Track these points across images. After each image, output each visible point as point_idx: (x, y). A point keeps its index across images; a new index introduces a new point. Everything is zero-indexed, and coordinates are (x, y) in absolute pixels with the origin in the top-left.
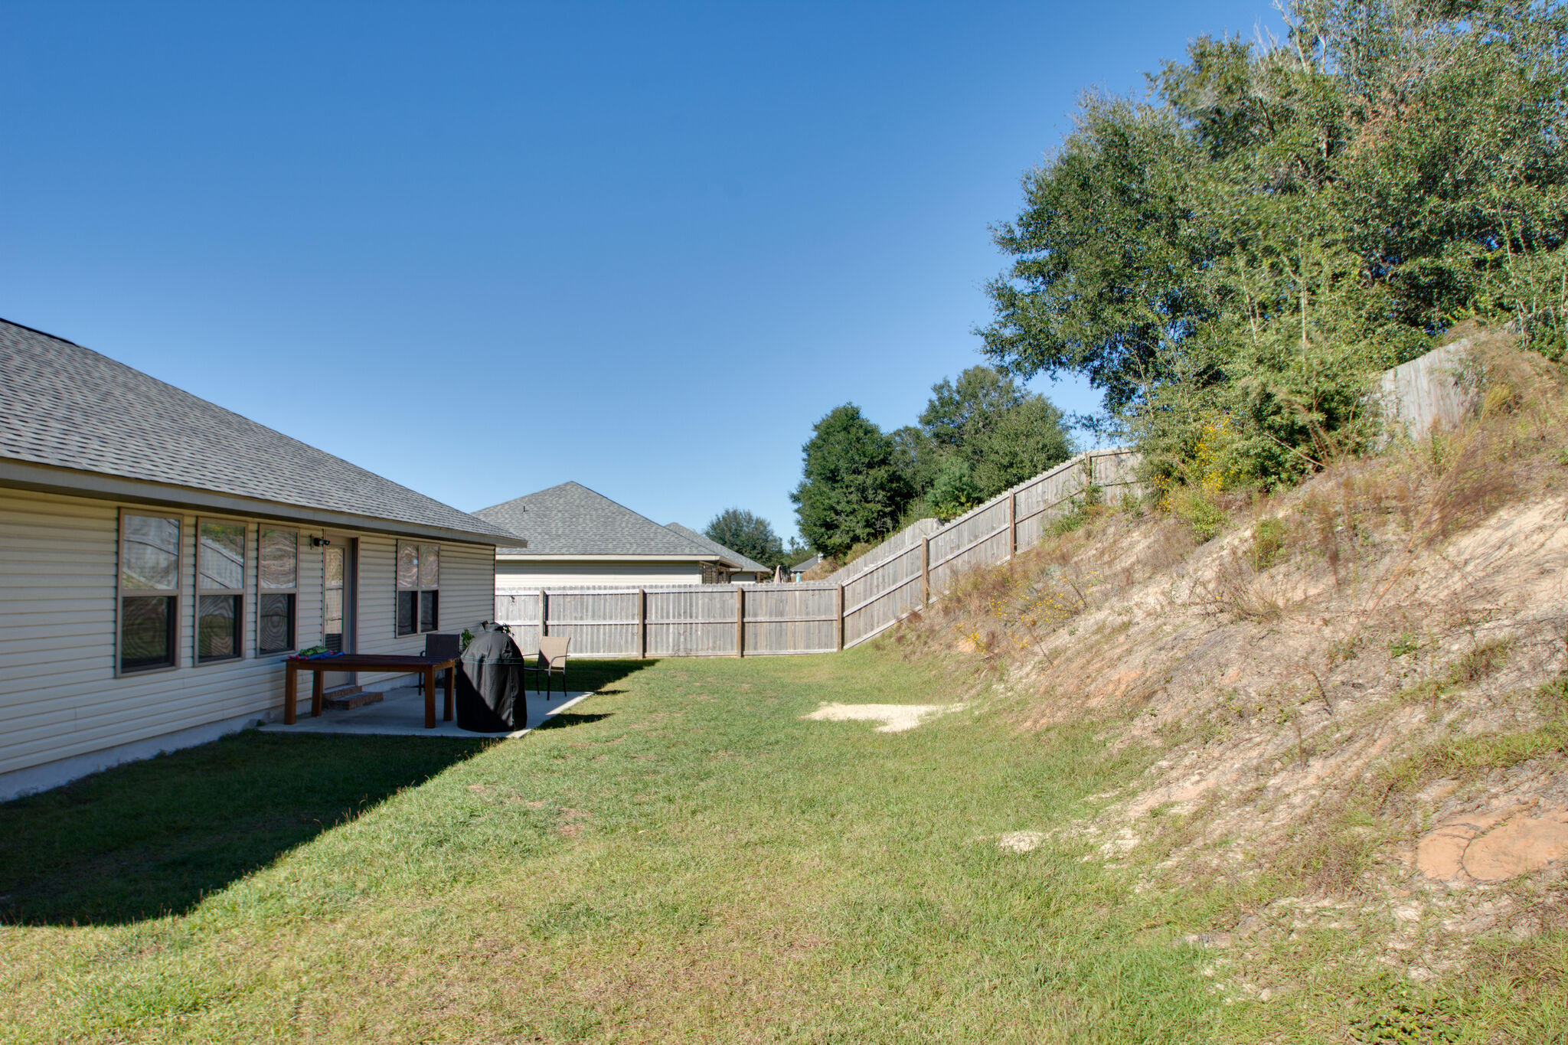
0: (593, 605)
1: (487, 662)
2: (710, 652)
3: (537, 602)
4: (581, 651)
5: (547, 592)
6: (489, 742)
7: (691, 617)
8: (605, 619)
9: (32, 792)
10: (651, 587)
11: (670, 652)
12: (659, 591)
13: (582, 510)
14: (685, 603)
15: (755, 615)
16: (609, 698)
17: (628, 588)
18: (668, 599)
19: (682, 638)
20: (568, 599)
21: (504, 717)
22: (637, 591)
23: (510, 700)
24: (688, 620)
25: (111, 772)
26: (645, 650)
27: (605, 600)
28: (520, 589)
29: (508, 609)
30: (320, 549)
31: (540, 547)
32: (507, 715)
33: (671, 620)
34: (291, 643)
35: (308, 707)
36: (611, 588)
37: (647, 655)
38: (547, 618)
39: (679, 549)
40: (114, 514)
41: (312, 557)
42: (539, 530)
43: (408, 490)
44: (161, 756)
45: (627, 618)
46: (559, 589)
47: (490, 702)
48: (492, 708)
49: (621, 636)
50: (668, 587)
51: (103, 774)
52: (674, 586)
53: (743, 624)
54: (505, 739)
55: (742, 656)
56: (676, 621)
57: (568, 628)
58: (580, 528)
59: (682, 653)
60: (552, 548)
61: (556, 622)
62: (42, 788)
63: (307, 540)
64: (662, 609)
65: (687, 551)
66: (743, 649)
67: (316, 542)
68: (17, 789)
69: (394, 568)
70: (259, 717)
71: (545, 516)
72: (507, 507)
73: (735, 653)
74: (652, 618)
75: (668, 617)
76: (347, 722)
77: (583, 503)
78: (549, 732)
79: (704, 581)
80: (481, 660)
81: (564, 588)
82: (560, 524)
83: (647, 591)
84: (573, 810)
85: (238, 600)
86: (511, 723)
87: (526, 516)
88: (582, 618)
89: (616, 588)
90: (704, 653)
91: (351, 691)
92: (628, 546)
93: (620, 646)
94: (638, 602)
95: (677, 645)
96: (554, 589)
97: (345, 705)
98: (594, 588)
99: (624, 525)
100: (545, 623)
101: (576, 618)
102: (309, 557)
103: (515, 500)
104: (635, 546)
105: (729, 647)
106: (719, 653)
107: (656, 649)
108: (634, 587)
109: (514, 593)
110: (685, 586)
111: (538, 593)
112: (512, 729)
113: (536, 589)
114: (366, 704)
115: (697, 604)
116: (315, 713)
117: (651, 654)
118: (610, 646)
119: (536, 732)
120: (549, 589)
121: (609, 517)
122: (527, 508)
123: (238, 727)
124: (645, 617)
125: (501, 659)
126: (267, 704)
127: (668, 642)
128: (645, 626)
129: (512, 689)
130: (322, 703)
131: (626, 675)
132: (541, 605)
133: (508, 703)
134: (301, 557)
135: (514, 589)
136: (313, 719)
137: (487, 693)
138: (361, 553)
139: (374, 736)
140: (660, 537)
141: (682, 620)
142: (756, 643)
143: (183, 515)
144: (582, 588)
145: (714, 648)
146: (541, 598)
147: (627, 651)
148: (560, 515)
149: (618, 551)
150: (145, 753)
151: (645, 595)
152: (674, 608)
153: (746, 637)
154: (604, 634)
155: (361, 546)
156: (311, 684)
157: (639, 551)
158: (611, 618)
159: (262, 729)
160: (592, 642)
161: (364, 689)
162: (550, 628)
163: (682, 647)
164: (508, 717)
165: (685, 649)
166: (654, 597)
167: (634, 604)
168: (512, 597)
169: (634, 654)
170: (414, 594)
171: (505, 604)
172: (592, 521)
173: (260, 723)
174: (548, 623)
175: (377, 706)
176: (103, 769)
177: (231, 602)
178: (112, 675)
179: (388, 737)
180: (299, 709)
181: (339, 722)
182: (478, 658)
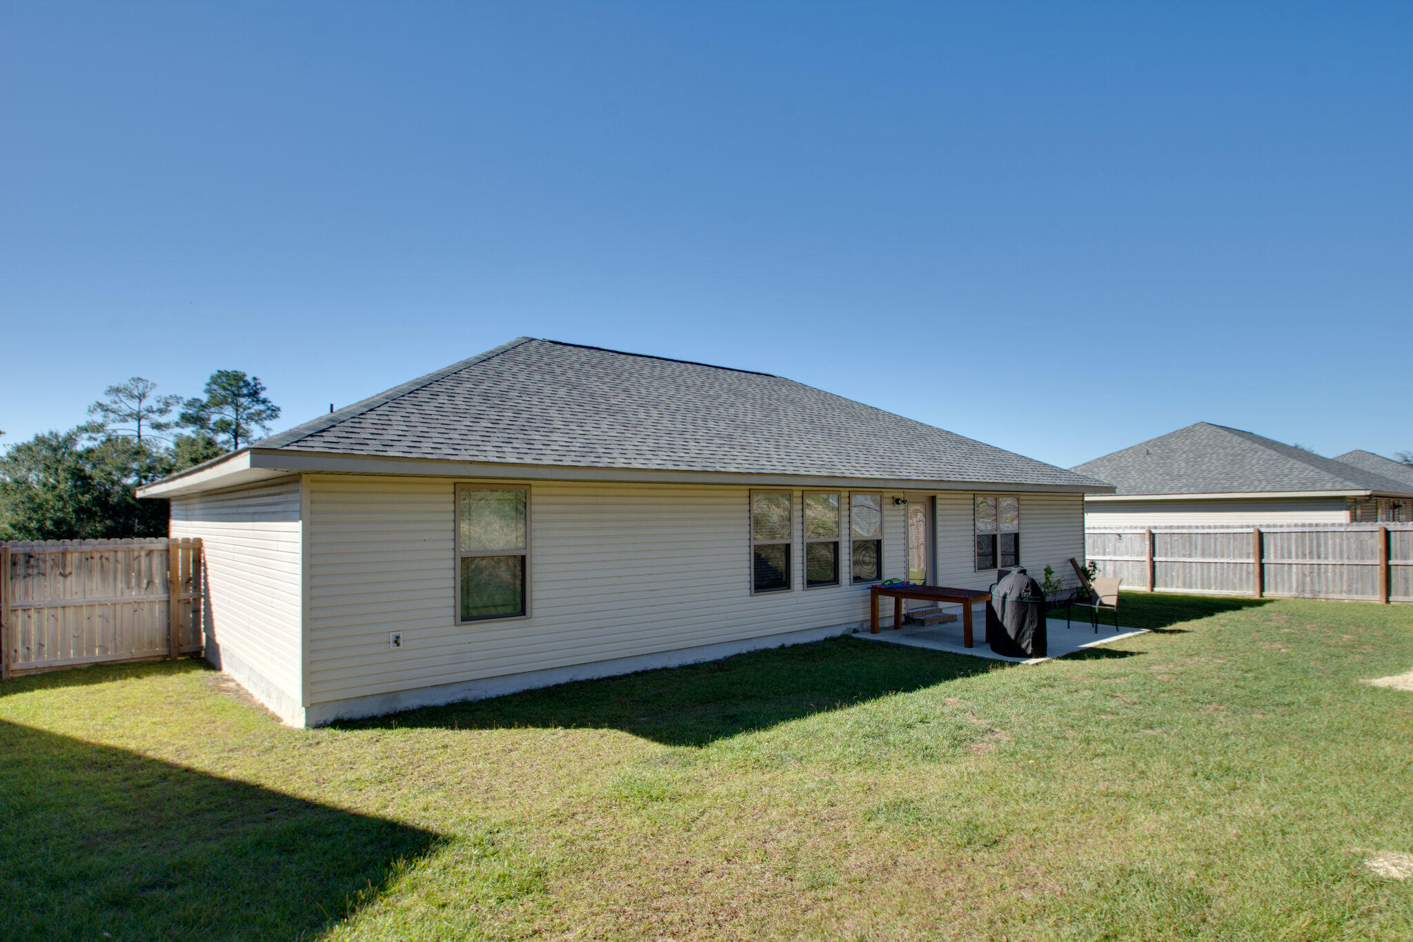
0: (1203, 544)
1: (1009, 599)
2: (1344, 596)
3: (1144, 540)
4: (1190, 587)
5: (1154, 531)
6: (1002, 664)
7: (1319, 557)
8: (1215, 557)
9: (702, 661)
10: (1268, 526)
11: (1294, 593)
12: (1279, 530)
13: (1209, 450)
14: (1311, 542)
15: (1406, 557)
16: (1167, 635)
17: (1241, 527)
18: (1289, 539)
19: (1308, 579)
20: (1176, 537)
21: (1024, 646)
22: (1251, 530)
23: (1029, 632)
24: (1315, 561)
25: (750, 655)
26: (1262, 589)
27: (1216, 539)
28: (1126, 527)
29: (1115, 546)
30: (902, 506)
31: (1159, 487)
32: (1027, 644)
33: (1293, 561)
34: (879, 576)
35: (890, 622)
36: (1222, 527)
37: (1265, 594)
38: (1154, 555)
39: (1318, 485)
40: (747, 493)
41: (895, 513)
42: (1161, 471)
43: (1001, 451)
44: (783, 647)
45: (1241, 557)
46: (1166, 527)
47: (1011, 633)
48: (1013, 637)
49: (1234, 574)
50: (1289, 526)
51: (744, 654)
52: (1296, 526)
53: (1388, 568)
54: (1018, 663)
55: (1388, 601)
56: (1300, 561)
57: (1177, 564)
58: (1204, 467)
59: (1308, 595)
60: (1171, 489)
61: (1163, 559)
62: (708, 659)
63: (891, 501)
64: (1282, 548)
65: (1329, 486)
66: (1388, 592)
67: (897, 501)
68: (694, 658)
69: (972, 517)
70: (855, 626)
71: (1168, 458)
72: (1130, 451)
73: (1377, 598)
74: (1270, 558)
75: (1290, 557)
76: (913, 636)
77: (1211, 443)
78: (1069, 662)
79: (1354, 519)
80: (1005, 597)
81: (1171, 527)
82: (1183, 465)
83: (1263, 530)
84: (1003, 731)
85: (836, 545)
86: (1029, 651)
87: (1148, 459)
88: (1190, 556)
89: (1228, 527)
90: (1336, 596)
91: (932, 612)
92: (1256, 483)
93: (1234, 584)
94: (1254, 541)
95: (1302, 586)
96: (1161, 528)
97: (922, 623)
98: (1203, 527)
99: (1254, 462)
100: (1151, 559)
101: (1184, 556)
102: (893, 514)
103: (1140, 445)
104: (1264, 483)
105: (1370, 590)
106: (1355, 597)
107: (1276, 589)
108: (1248, 527)
109: (1120, 531)
110: (1310, 525)
111: (1144, 531)
112: (1030, 656)
113: (1143, 528)
114: (940, 623)
115: (1326, 544)
116: (897, 625)
117: (1267, 594)
118: (1222, 583)
119: (1054, 661)
120: (1155, 528)
121: (1238, 455)
122: (1151, 451)
123: (838, 632)
124: (1261, 556)
125: (1020, 597)
126: (861, 618)
127: (1290, 583)
128: (1262, 566)
129: (1031, 623)
130: (903, 622)
131: (1211, 614)
132: (1147, 542)
133: (1027, 634)
134: (885, 513)
135: (1120, 528)
136: (895, 631)
137: (1010, 625)
138: (939, 507)
139: (924, 649)
140: (1296, 473)
141: (1308, 561)
142: (1407, 588)
143: (792, 490)
144: (1190, 527)
145: (1349, 592)
146: (1147, 536)
147: (1241, 588)
148: (1184, 456)
149: (1244, 488)
150: (773, 644)
151: (1261, 535)
152: (1297, 548)
153: (1393, 581)
154: (1216, 572)
155: (938, 502)
156: (893, 606)
157: (1268, 488)
158: (1222, 556)
159: (854, 635)
160: (1202, 578)
161: (943, 611)
162: (1157, 564)
163: (1308, 588)
164: (1028, 646)
165: (1312, 591)
166: (1272, 537)
167: (1248, 544)
168: (1119, 535)
169: (1251, 593)
170: (994, 537)
171: (1113, 541)
172: (1218, 460)
173: (855, 631)
174: (1156, 559)
175: (949, 625)
176: (744, 651)
177: (832, 547)
178: (749, 594)
179: (932, 651)
180: (881, 624)
181: (907, 636)
182: (1002, 595)
